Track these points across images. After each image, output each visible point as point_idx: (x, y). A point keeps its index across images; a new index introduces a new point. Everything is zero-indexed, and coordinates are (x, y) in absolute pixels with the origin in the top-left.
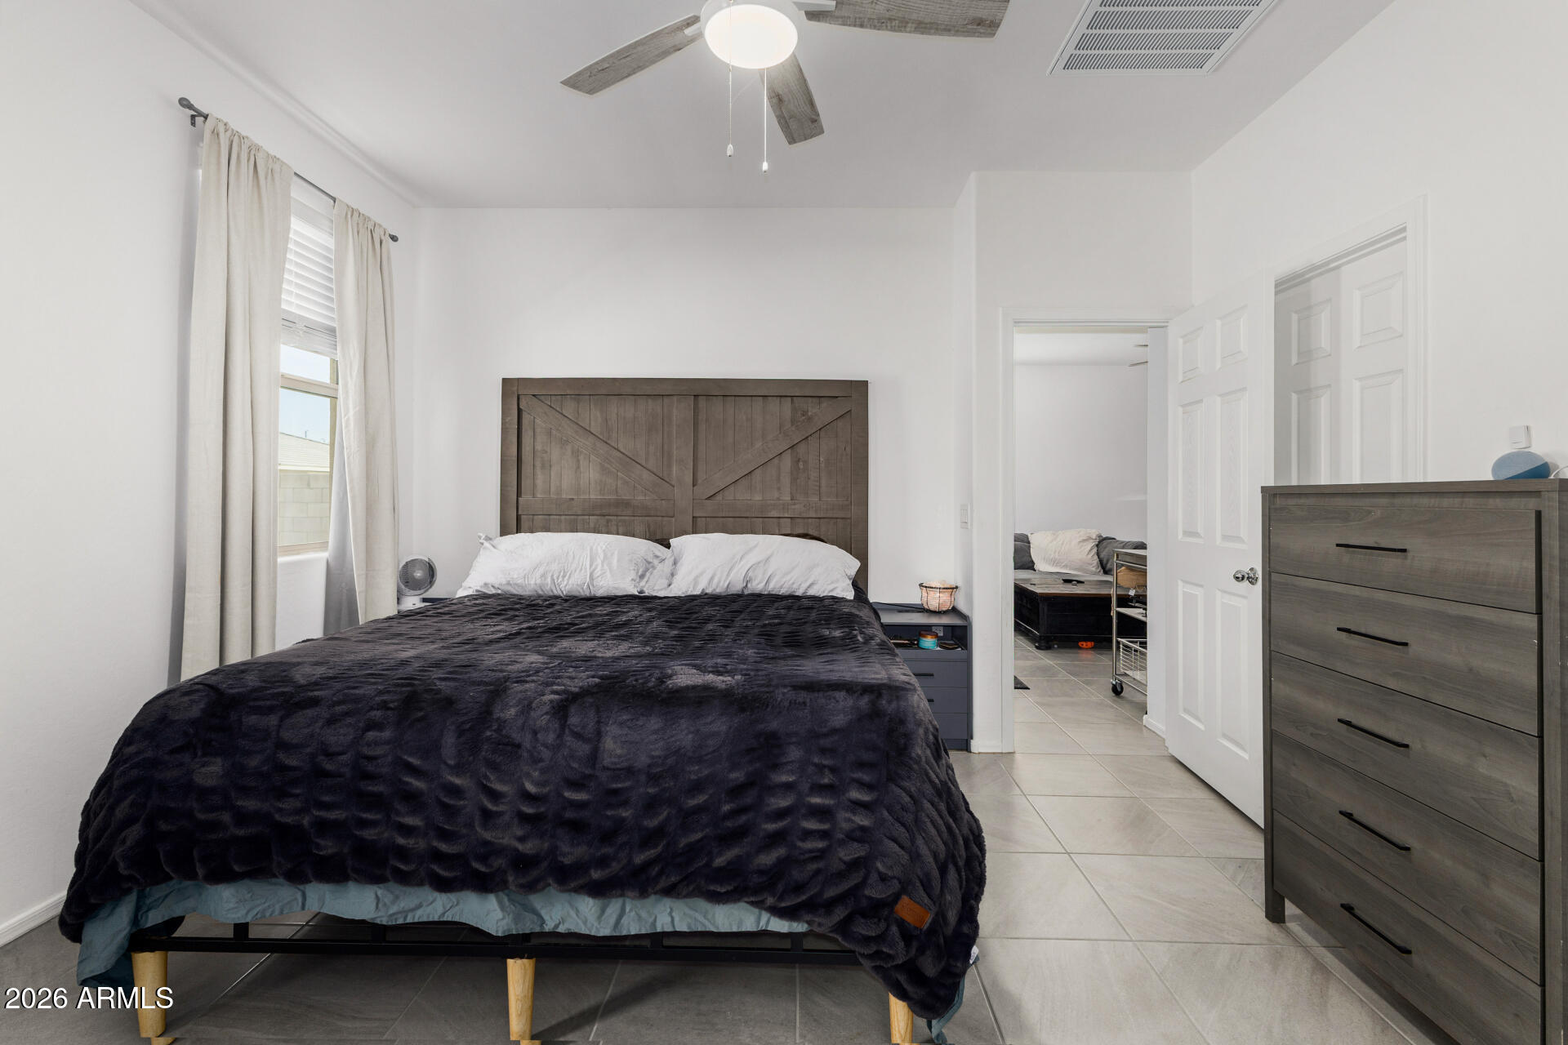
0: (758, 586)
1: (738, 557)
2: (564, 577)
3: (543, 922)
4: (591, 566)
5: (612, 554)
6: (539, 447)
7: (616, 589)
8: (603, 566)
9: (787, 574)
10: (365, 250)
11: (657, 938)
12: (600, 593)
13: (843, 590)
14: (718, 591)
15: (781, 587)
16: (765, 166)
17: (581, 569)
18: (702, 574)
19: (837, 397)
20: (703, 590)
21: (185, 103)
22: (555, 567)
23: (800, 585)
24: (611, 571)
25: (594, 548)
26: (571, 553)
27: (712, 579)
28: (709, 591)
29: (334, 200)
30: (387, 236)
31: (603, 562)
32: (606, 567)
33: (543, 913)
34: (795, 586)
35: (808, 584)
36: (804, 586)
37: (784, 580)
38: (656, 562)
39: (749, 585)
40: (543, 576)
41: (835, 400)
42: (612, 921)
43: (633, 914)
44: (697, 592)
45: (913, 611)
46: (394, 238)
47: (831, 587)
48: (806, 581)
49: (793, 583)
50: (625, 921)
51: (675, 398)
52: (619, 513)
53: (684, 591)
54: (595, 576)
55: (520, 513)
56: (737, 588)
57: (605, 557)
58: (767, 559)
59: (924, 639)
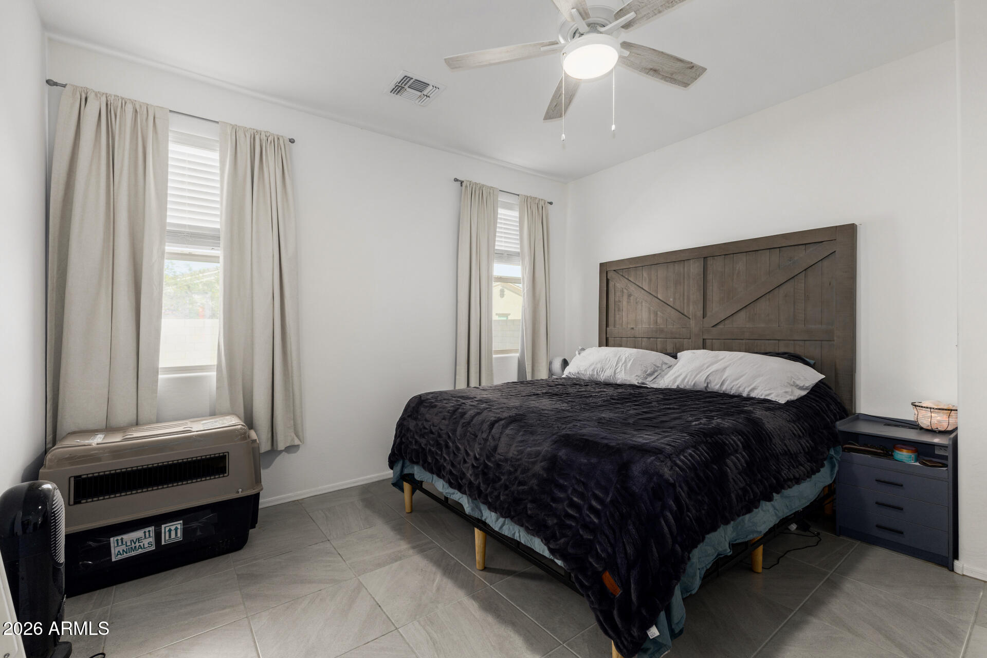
0: (715, 386)
1: (706, 366)
2: (602, 371)
3: (482, 516)
4: (616, 366)
5: (630, 360)
6: (617, 299)
7: (626, 380)
8: (622, 366)
9: (737, 379)
10: (534, 213)
11: (512, 540)
12: (619, 382)
13: (777, 396)
14: (688, 387)
15: (731, 389)
16: (613, 127)
17: (611, 368)
18: (679, 376)
19: (822, 242)
20: (678, 386)
21: (456, 180)
22: (599, 366)
23: (745, 388)
24: (625, 369)
25: (621, 356)
26: (609, 358)
27: (684, 379)
28: (682, 387)
29: (518, 195)
30: (546, 203)
31: (622, 364)
32: (623, 367)
33: (483, 512)
34: (741, 389)
35: (750, 388)
36: (747, 390)
37: (733, 384)
38: (664, 367)
39: (709, 386)
40: (593, 370)
41: (821, 244)
42: (500, 525)
43: (508, 526)
44: (674, 387)
45: (903, 426)
46: (551, 203)
47: (768, 392)
48: (749, 386)
49: (739, 387)
50: (504, 528)
51: (691, 261)
52: (658, 336)
53: (666, 385)
54: (617, 371)
55: (608, 336)
56: (701, 386)
57: (625, 361)
58: (725, 368)
59: (897, 452)
